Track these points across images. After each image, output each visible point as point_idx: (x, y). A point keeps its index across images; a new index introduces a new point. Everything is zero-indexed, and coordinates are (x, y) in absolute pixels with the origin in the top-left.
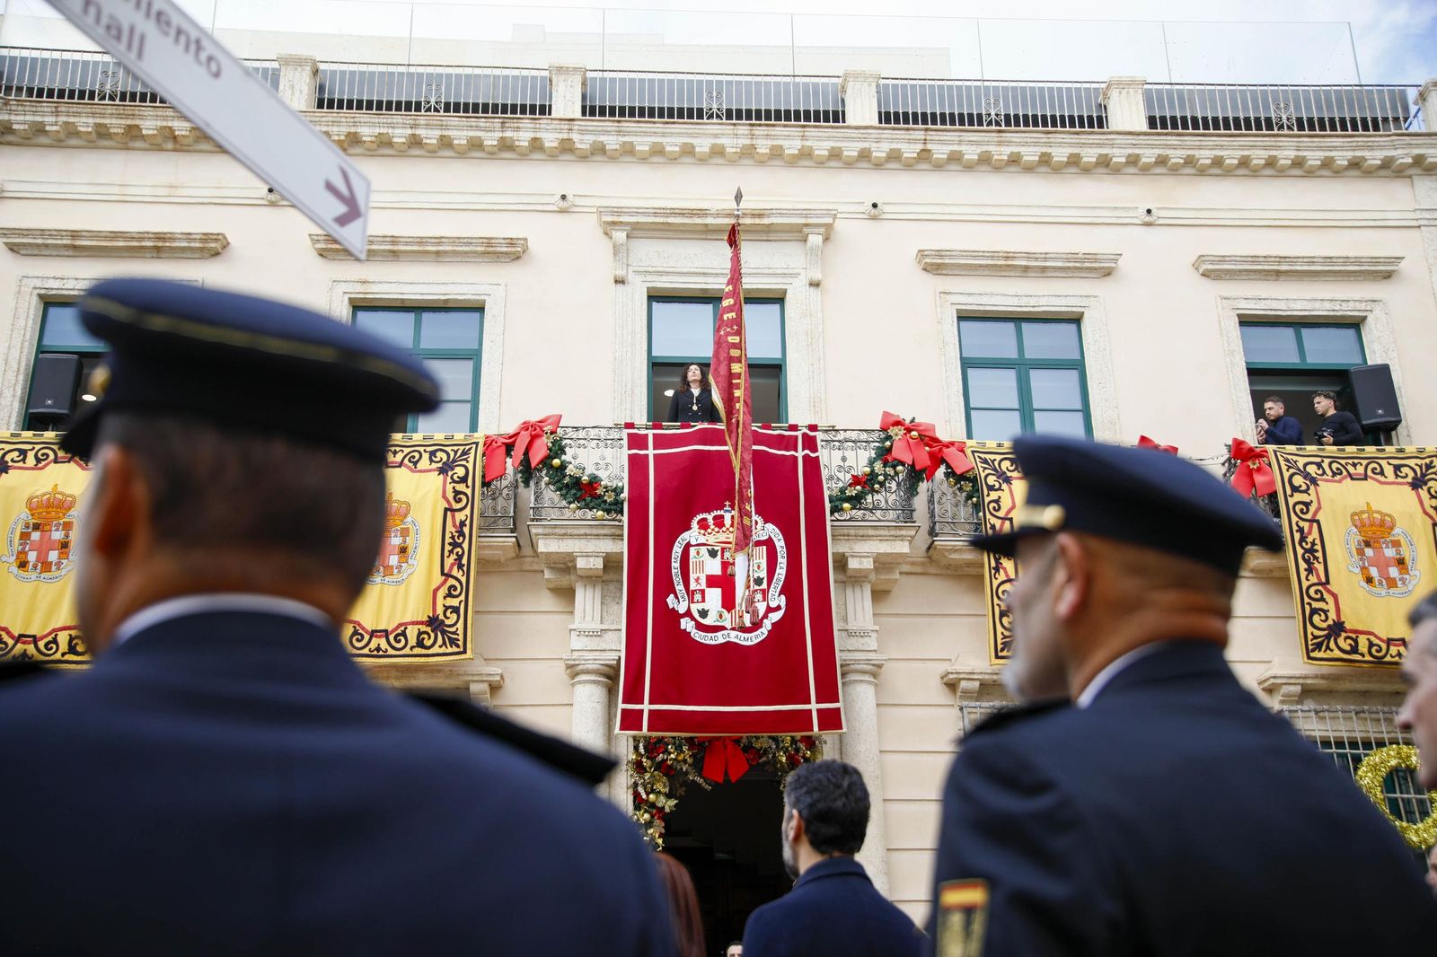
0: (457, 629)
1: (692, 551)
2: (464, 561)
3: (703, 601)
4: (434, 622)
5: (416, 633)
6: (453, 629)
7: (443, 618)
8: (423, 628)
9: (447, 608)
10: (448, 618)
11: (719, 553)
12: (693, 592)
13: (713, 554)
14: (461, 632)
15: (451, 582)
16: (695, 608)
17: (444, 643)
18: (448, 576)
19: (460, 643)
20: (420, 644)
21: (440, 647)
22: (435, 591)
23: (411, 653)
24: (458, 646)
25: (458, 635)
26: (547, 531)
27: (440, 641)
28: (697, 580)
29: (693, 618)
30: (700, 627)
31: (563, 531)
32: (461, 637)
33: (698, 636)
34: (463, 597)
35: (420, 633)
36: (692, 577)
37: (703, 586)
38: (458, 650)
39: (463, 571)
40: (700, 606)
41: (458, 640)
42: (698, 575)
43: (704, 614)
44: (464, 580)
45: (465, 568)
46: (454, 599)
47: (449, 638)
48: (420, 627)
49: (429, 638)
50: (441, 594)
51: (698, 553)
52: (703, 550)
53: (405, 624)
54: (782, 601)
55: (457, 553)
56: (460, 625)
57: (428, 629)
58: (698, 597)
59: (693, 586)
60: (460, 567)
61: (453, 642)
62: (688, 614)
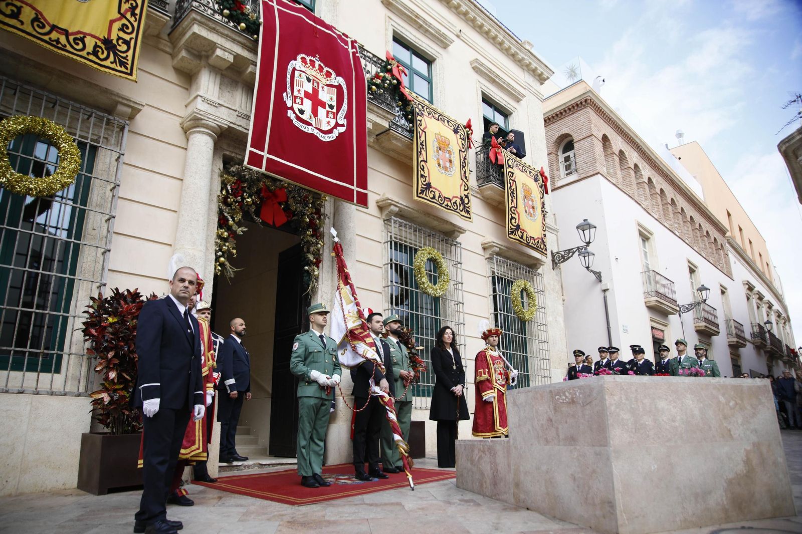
0: (127, 56)
1: (297, 73)
2: (138, 11)
3: (302, 104)
4: (107, 42)
5: (94, 44)
6: (124, 55)
7: (116, 43)
8: (99, 43)
9: (119, 38)
10: (120, 46)
11: (312, 81)
12: (296, 97)
13: (309, 80)
14: (130, 58)
15: (124, 21)
16: (296, 107)
17: (115, 61)
18: (123, 16)
19: (129, 67)
20: (95, 53)
21: (112, 63)
22: (112, 22)
23: (87, 56)
24: (127, 68)
25: (128, 60)
26: (203, 20)
27: (112, 58)
28: (299, 91)
29: (294, 112)
30: (298, 118)
31: (214, 26)
32: (130, 62)
33: (297, 123)
34: (134, 35)
35: (96, 46)
36: (296, 88)
37: (302, 96)
38: (126, 71)
39: (136, 18)
40: (300, 107)
41: (128, 64)
42: (299, 88)
43: (302, 112)
44: (136, 24)
45: (138, 17)
46: (126, 35)
47: (120, 60)
48: (97, 41)
49: (103, 53)
50: (117, 25)
51: (300, 76)
52: (303, 75)
53: (85, 35)
54: (345, 122)
55: (132, 4)
56: (130, 53)
57: (103, 47)
58: (298, 101)
59: (296, 93)
60: (133, 14)
61: (122, 64)
62: (292, 108)
